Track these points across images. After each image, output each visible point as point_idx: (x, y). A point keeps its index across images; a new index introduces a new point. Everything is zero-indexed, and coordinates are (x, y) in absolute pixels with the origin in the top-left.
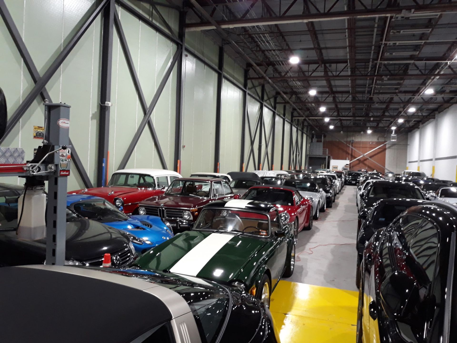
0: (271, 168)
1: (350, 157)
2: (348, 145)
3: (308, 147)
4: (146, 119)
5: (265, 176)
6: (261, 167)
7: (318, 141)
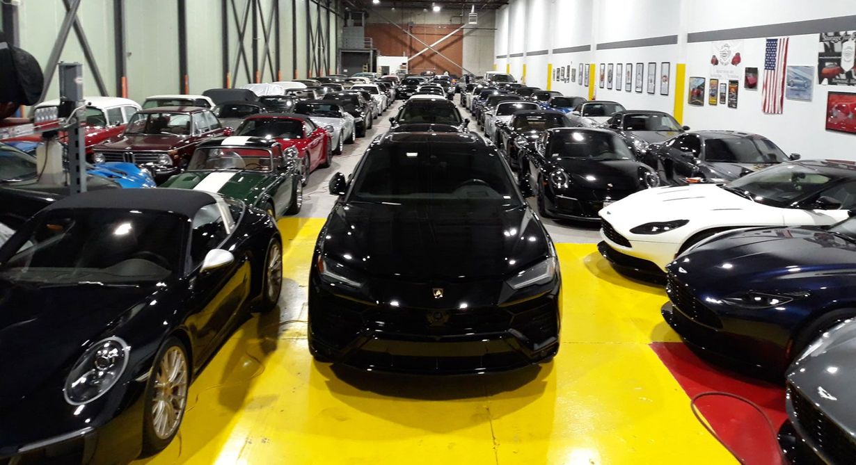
0: (276, 78)
1: (408, 50)
2: (404, 30)
3: (339, 36)
4: (70, 19)
5: (265, 95)
6: (258, 76)
7: (355, 25)
